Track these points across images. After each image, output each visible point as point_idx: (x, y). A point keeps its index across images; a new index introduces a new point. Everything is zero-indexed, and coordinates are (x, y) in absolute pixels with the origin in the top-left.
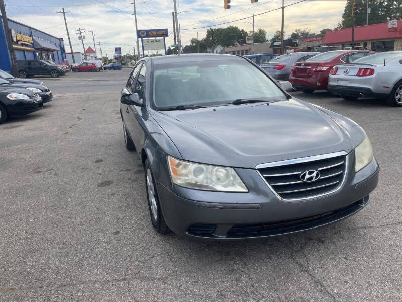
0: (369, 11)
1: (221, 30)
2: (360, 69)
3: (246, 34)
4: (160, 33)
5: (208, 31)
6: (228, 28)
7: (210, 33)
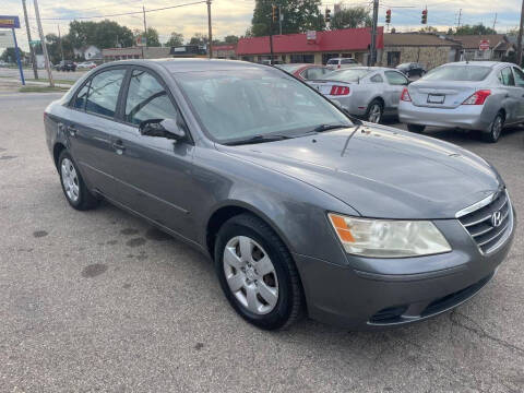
0: (282, 18)
1: (92, 26)
2: (334, 87)
3: (130, 33)
4: (7, 22)
5: (71, 25)
6: (103, 23)
7: (75, 27)
